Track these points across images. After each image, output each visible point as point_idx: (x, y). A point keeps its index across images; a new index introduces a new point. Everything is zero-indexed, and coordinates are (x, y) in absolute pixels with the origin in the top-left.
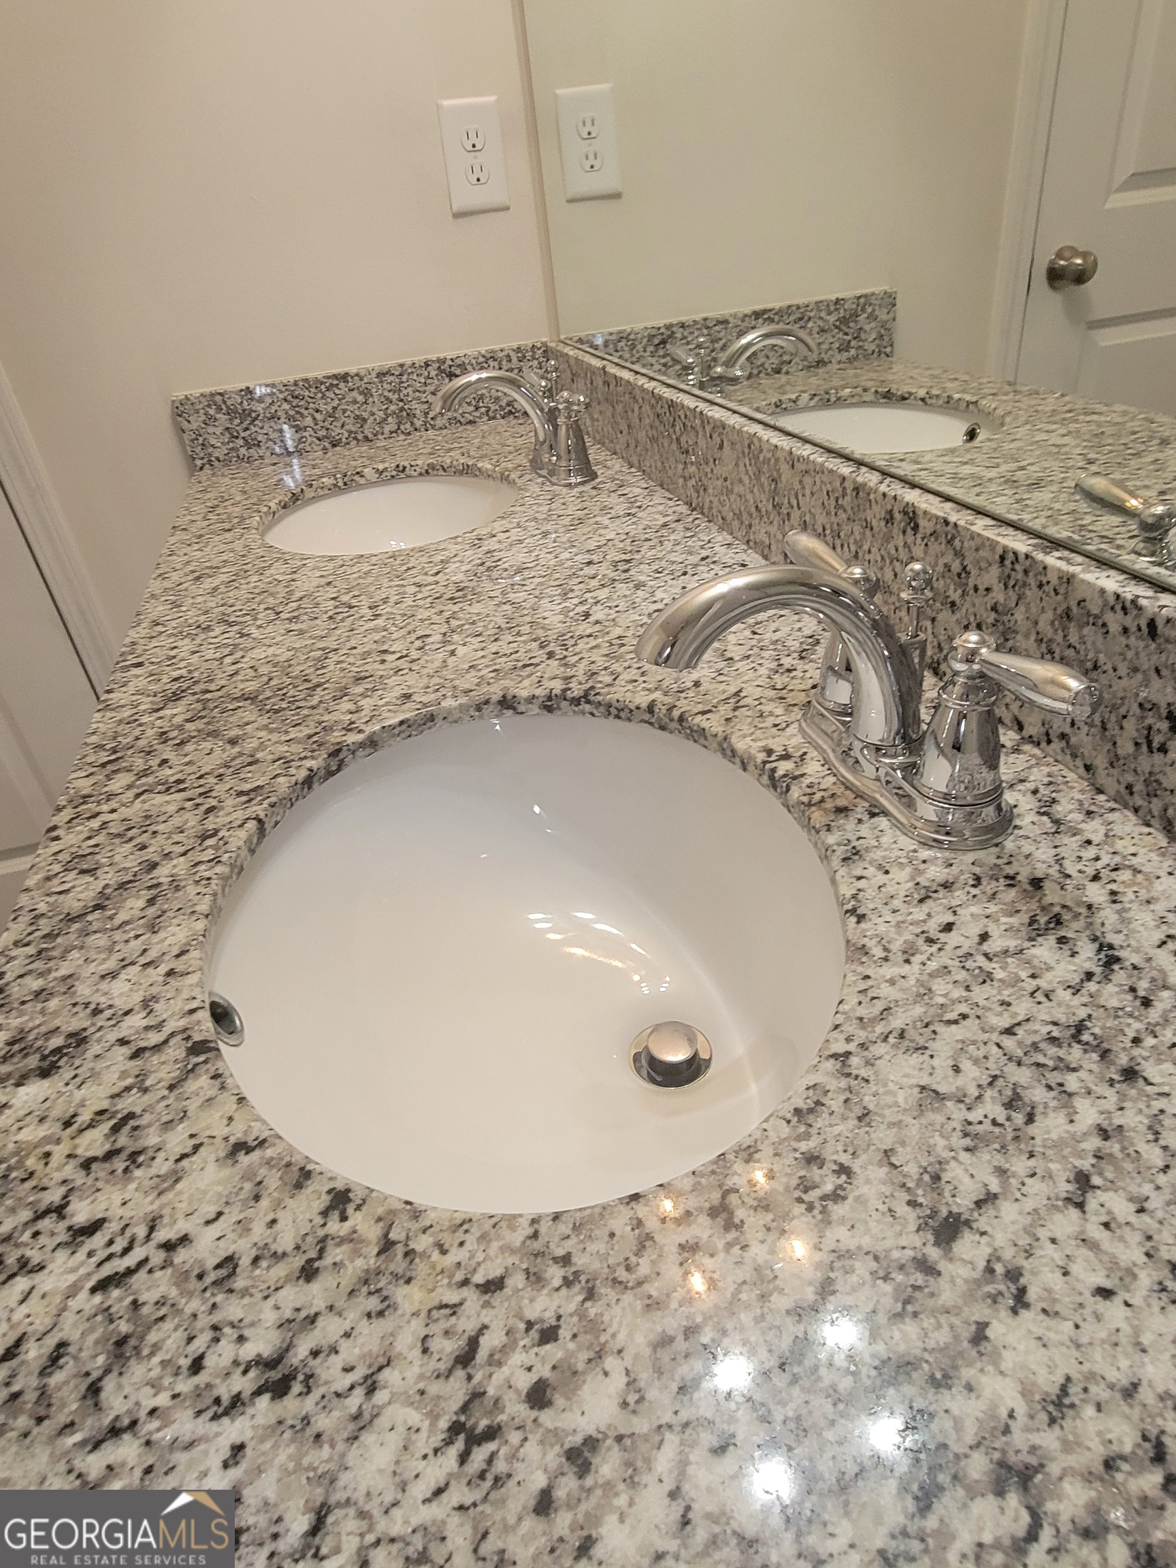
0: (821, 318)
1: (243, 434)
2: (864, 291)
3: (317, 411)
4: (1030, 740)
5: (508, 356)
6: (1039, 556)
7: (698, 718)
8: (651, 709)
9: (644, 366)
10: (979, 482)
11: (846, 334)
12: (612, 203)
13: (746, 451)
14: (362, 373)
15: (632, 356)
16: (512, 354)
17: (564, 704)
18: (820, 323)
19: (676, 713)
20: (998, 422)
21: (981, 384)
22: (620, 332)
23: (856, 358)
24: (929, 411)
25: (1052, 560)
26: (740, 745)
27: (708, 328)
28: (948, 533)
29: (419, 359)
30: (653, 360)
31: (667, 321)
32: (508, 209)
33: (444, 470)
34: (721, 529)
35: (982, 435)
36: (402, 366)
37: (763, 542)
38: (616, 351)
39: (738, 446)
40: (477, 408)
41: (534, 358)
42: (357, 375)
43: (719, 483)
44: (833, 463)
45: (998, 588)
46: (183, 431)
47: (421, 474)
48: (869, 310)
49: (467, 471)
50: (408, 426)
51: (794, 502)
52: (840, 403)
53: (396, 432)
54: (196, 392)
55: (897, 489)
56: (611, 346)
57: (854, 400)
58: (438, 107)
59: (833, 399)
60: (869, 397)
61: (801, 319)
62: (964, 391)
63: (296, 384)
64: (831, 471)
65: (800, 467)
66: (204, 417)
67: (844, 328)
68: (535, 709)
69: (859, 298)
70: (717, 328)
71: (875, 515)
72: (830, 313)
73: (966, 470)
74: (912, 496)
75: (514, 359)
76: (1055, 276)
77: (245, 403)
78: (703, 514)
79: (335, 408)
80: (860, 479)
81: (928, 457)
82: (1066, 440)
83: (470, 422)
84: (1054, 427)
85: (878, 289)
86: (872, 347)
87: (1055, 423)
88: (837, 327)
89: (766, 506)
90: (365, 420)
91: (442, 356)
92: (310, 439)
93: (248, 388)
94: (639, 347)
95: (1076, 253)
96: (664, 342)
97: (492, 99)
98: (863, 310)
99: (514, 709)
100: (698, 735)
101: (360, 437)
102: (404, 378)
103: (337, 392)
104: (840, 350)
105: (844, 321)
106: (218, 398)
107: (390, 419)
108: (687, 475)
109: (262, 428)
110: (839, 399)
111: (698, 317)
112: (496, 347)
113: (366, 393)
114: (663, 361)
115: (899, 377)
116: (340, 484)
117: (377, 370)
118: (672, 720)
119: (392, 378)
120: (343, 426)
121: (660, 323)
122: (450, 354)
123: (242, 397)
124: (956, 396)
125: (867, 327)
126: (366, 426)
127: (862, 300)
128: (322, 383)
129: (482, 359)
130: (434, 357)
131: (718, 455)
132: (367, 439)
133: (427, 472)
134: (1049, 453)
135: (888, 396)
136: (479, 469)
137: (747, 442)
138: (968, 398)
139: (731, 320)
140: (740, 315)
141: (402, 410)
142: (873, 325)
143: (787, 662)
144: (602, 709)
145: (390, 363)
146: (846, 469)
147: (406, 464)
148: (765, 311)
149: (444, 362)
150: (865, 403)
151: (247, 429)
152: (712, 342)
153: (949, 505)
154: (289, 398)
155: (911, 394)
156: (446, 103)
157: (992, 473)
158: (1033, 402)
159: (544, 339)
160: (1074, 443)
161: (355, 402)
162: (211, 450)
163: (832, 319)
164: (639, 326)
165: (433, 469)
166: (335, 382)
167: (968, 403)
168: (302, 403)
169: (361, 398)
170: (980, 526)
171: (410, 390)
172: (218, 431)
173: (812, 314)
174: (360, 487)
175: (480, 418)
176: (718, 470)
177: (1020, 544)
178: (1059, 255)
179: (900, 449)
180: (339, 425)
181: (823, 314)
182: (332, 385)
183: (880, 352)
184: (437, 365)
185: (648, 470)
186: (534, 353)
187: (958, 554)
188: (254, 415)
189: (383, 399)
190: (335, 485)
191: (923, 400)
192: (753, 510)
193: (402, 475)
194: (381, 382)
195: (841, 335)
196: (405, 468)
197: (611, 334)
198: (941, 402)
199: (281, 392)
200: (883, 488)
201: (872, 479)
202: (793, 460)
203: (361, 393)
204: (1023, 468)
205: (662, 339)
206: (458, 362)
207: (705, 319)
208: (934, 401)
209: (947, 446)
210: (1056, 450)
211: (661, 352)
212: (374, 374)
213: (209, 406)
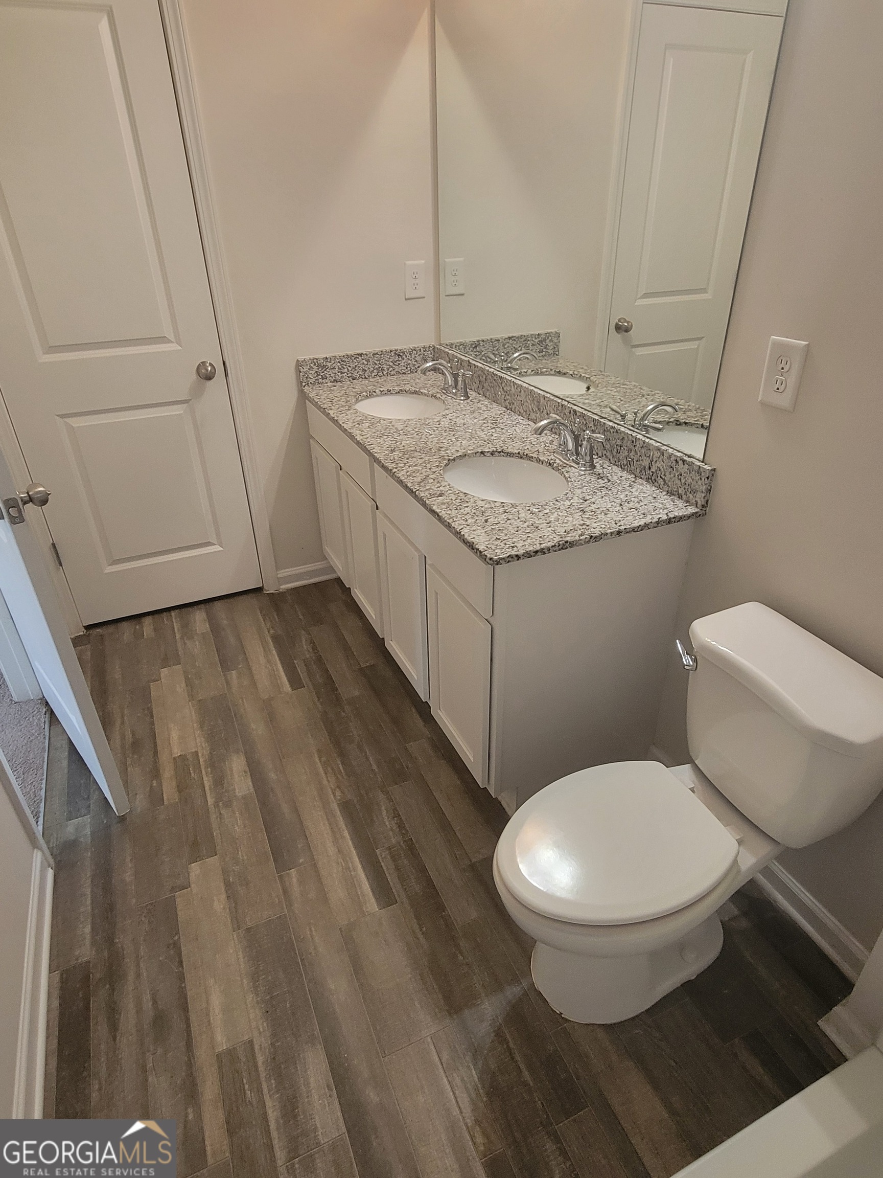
0: (533, 340)
1: (321, 374)
2: (549, 331)
3: (349, 366)
4: (600, 457)
5: (420, 349)
6: (600, 420)
7: (531, 455)
8: (519, 453)
9: (469, 355)
10: (590, 405)
11: (542, 346)
12: (461, 297)
13: (530, 394)
14: (368, 353)
15: (465, 351)
16: (422, 349)
17: (496, 453)
18: (532, 342)
19: (525, 454)
20: (597, 385)
21: (591, 371)
22: (461, 342)
23: (545, 355)
24: (573, 379)
25: (602, 420)
26: (541, 459)
27: (492, 342)
28: (583, 415)
29: (388, 349)
30: (472, 353)
31: (478, 339)
32: (424, 298)
33: (406, 392)
34: (519, 415)
35: (592, 390)
36: (382, 351)
37: (534, 419)
38: (459, 349)
39: (527, 392)
40: (407, 368)
41: (429, 351)
42: (366, 354)
43: (519, 402)
44: (556, 399)
45: (593, 426)
46: (300, 372)
47: (396, 393)
48: (550, 338)
49: (415, 393)
50: (381, 373)
51: (544, 408)
52: (542, 374)
53: (376, 376)
54: (307, 357)
55: (572, 406)
56: (457, 347)
57: (547, 373)
58: (405, 264)
59: (539, 372)
60: (553, 372)
61: (525, 340)
62: (585, 373)
63: (344, 356)
64: (555, 401)
65: (547, 399)
66: (309, 367)
67: (541, 344)
68: (489, 455)
69: (546, 334)
70: (495, 342)
71: (567, 411)
72: (536, 339)
73: (587, 401)
74: (575, 407)
75: (422, 351)
76: (618, 328)
77: (325, 362)
78: (512, 411)
79: (356, 366)
80: (563, 403)
81: (575, 397)
82: (616, 394)
83: (404, 373)
84: (613, 389)
85: (553, 330)
86: (552, 352)
87: (613, 387)
88: (538, 344)
89: (535, 409)
90: (366, 371)
91: (396, 348)
92: (345, 377)
93: (326, 357)
94: (467, 348)
95: (625, 321)
96: (476, 347)
97: (423, 262)
98: (548, 338)
99: (484, 454)
100: (530, 458)
101: (363, 377)
102: (382, 356)
103: (358, 360)
104: (539, 352)
105: (541, 341)
106: (315, 360)
107: (375, 371)
108: (506, 399)
109: (329, 372)
110: (541, 372)
111: (489, 338)
112: (416, 346)
113: (368, 361)
114: (475, 353)
115: (561, 365)
116: (368, 395)
117: (373, 352)
118: (524, 455)
119: (378, 356)
120: (358, 372)
121: (475, 339)
122: (399, 348)
123: (324, 360)
124: (583, 375)
125: (549, 344)
126: (366, 373)
127: (548, 334)
128: (353, 356)
129: (411, 350)
130: (393, 348)
131: (519, 394)
132: (365, 378)
133: (399, 392)
134: (611, 398)
135: (559, 372)
136: (421, 392)
137: (530, 391)
138: (587, 376)
139: (500, 340)
140: (504, 338)
141: (380, 367)
142: (552, 344)
143: (547, 445)
144: (506, 454)
145: (377, 350)
146: (559, 401)
147: (391, 389)
148: (513, 337)
149: (397, 351)
150: (551, 375)
151: (323, 372)
152: (493, 347)
153: (583, 410)
154: (340, 361)
155: (567, 373)
156: (408, 263)
157: (593, 403)
158: (608, 379)
159: (433, 344)
160: (618, 394)
161: (363, 364)
162: (309, 379)
163: (536, 341)
164: (468, 340)
165: (401, 391)
166: (358, 356)
167: (587, 378)
168: (345, 363)
169: (366, 363)
170: (589, 414)
171: (383, 360)
172: (313, 372)
173: (529, 339)
174: (374, 396)
175: (407, 371)
176: (519, 398)
177: (597, 418)
178: (619, 321)
179: (567, 393)
180: (356, 372)
181: (533, 339)
182: (356, 357)
183: (554, 354)
184: (394, 352)
185: (488, 396)
186: (429, 348)
187: (585, 420)
188: (327, 367)
189: (373, 363)
190: (367, 396)
191: (571, 375)
192: (531, 410)
193: (389, 393)
194: (374, 357)
195: (540, 347)
196: (390, 390)
197: (458, 343)
198: (578, 377)
199: (338, 359)
200: (568, 405)
201: (566, 403)
202: (544, 397)
203: (366, 361)
204: (602, 402)
205: (475, 345)
206: (402, 351)
207: (491, 339)
208: (575, 376)
209: (581, 393)
210: (612, 396)
211: (475, 350)
212: (372, 354)
213: (312, 363)
